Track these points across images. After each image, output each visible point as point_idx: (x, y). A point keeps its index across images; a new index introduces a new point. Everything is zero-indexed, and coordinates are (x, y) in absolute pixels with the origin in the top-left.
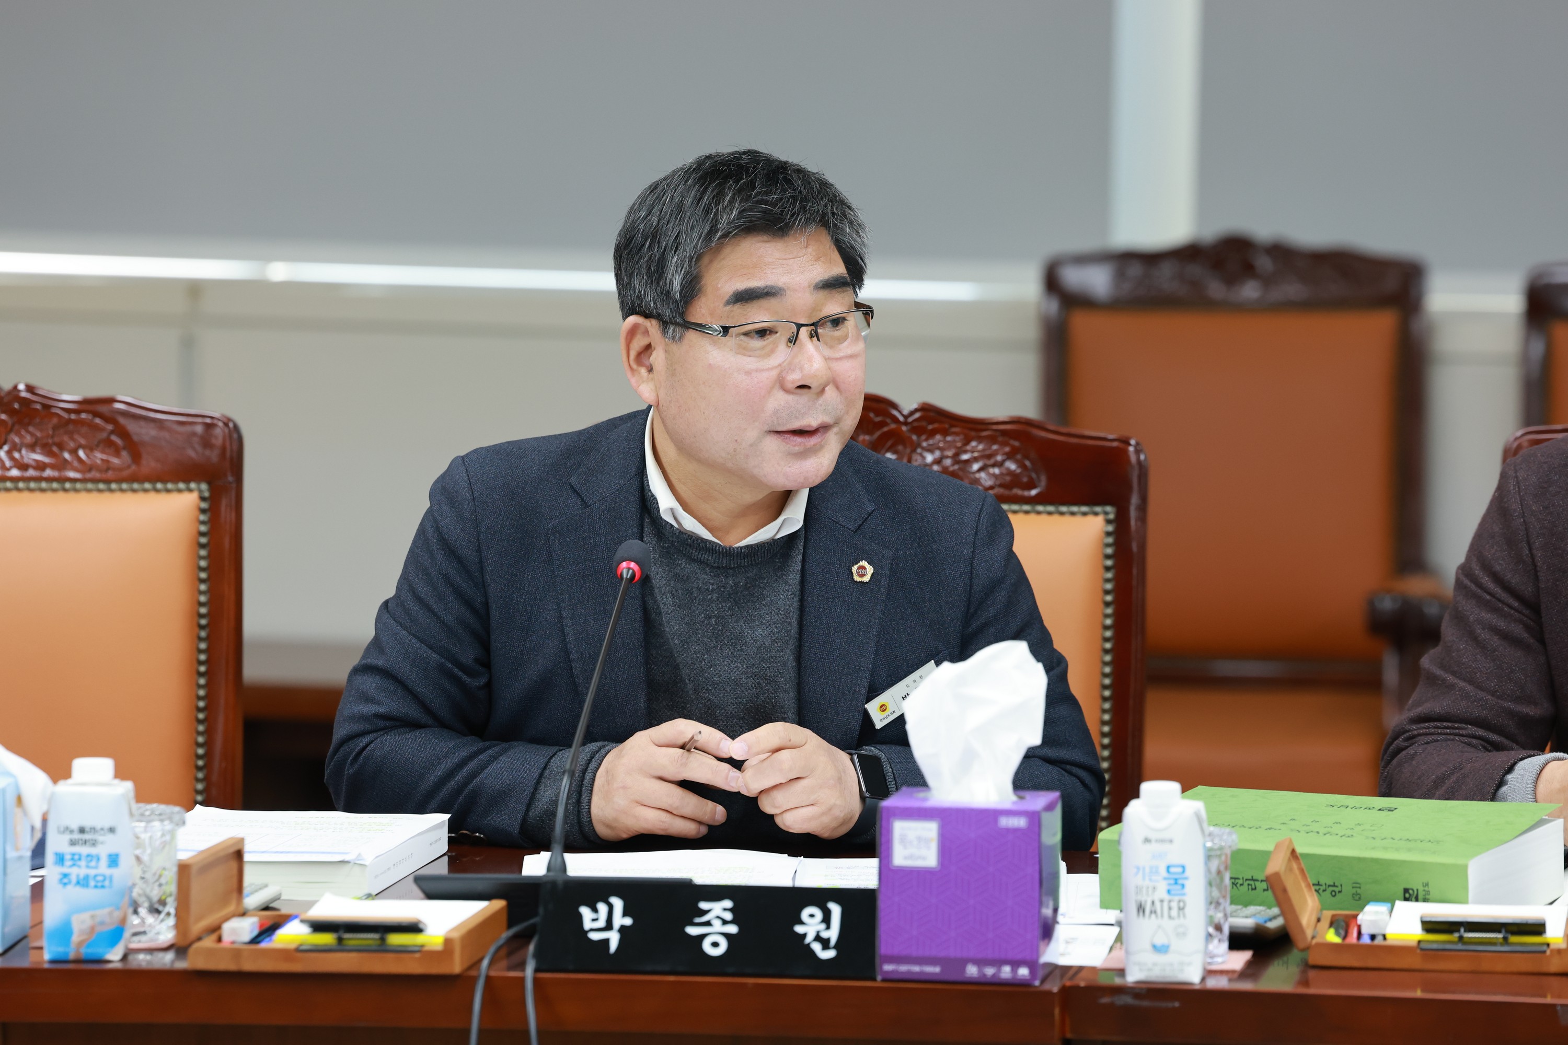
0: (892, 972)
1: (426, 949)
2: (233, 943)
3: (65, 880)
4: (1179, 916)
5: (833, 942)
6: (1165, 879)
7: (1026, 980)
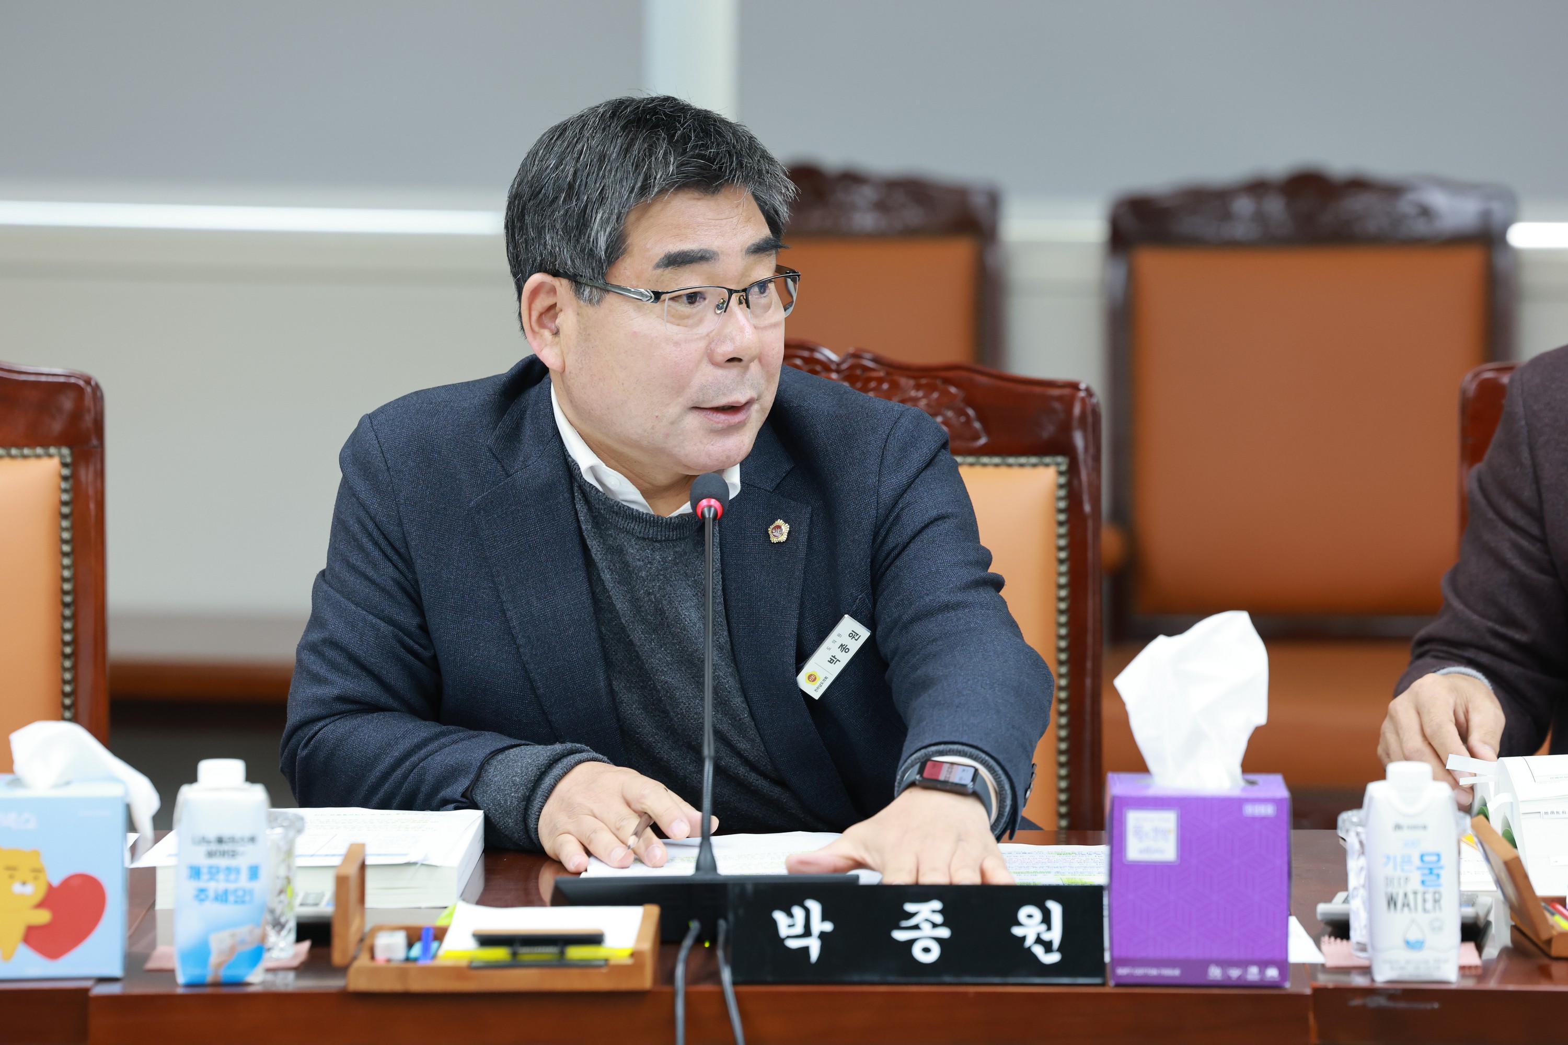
0: (1128, 976)
1: (612, 962)
2: (389, 961)
3: (202, 896)
4: (1434, 908)
5: (1056, 944)
6: (1419, 868)
7: (1276, 982)
